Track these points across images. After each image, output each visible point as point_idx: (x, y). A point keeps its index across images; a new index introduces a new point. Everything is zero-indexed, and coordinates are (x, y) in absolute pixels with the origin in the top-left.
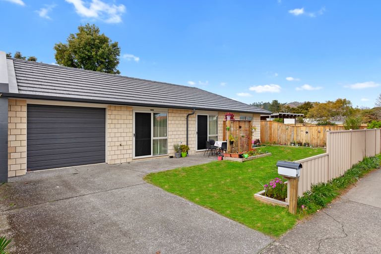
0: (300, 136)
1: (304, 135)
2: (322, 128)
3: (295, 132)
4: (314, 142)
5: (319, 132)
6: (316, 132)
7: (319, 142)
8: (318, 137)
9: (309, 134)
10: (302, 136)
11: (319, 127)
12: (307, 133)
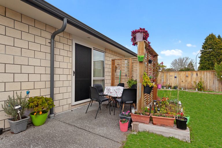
0: (170, 80)
1: (173, 79)
2: (190, 73)
3: (165, 77)
4: (183, 85)
5: (187, 77)
6: (184, 76)
7: (187, 85)
8: (186, 81)
9: (177, 79)
10: (171, 80)
11: (187, 73)
12: (175, 77)
